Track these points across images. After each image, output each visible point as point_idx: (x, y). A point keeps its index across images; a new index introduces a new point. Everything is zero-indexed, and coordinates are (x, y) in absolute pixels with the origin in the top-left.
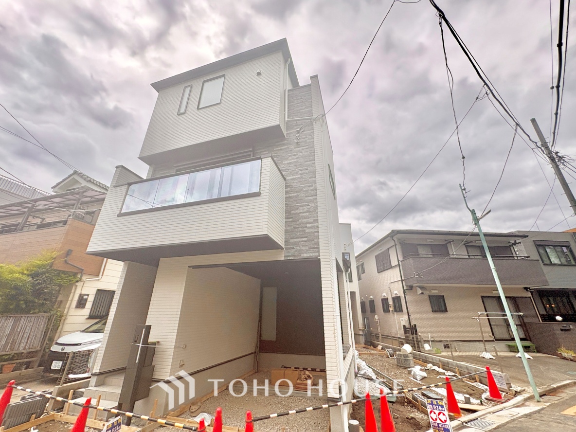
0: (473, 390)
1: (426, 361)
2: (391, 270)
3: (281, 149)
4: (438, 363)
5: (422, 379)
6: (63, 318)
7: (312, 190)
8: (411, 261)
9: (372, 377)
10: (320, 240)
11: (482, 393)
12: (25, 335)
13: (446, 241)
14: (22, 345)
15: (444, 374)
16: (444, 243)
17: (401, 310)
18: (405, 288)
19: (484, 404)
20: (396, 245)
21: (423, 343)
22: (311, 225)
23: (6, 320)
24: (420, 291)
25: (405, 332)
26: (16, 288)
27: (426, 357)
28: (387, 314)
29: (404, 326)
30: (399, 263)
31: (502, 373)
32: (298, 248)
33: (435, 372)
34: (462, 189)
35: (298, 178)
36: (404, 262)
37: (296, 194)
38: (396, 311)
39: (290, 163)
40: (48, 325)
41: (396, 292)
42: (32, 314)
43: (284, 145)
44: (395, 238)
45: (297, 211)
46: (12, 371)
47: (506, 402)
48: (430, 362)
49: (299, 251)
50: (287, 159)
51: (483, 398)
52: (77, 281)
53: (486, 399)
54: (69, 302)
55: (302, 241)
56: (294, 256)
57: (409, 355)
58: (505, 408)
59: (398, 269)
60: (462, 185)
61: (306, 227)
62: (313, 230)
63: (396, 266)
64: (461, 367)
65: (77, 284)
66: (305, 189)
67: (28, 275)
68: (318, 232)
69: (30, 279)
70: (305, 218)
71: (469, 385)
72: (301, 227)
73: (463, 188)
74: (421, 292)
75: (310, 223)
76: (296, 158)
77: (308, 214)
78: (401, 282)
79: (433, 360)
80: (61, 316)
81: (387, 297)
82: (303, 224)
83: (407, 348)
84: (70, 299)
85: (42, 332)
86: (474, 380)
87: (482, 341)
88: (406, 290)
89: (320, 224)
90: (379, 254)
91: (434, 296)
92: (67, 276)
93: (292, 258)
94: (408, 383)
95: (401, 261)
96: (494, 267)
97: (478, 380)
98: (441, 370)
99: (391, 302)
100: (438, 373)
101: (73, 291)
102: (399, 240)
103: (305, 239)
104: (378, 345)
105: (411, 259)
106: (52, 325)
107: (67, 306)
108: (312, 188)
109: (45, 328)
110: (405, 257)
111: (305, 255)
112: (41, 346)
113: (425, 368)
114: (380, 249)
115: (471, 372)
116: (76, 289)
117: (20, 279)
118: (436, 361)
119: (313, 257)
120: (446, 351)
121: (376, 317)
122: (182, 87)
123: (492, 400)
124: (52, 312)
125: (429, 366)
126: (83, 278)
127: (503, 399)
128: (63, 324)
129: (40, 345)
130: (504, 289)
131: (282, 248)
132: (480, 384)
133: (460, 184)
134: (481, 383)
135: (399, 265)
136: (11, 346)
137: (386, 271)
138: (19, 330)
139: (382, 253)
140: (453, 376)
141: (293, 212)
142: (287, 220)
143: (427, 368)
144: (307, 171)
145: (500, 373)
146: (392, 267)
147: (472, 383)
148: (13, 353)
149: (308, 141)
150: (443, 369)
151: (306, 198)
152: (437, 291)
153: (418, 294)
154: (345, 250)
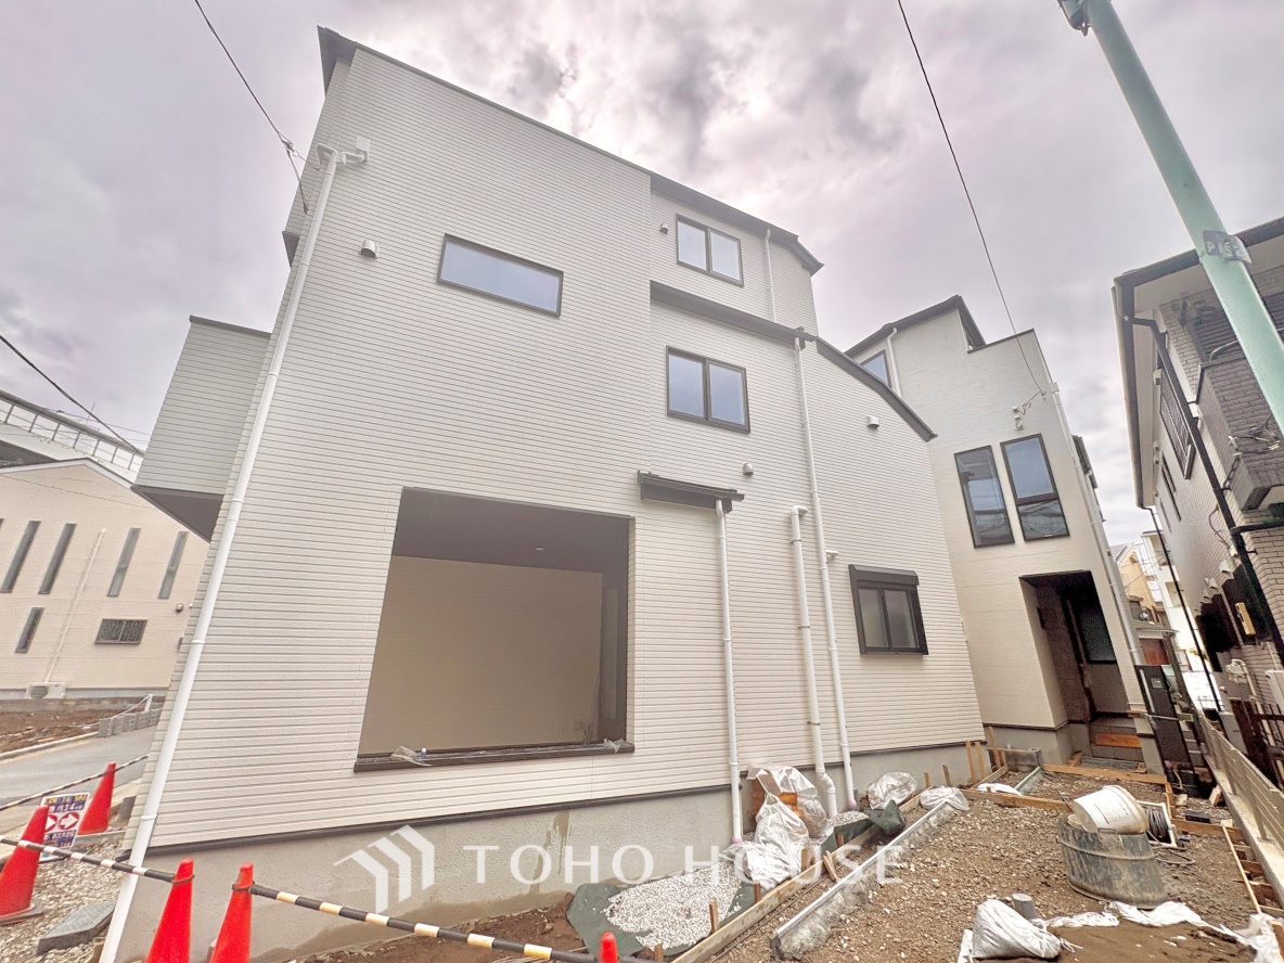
5: (994, 958)
20: (1162, 338)
36: (1203, 403)
44: (1149, 311)
104: (1216, 782)
121: (1233, 666)
154: (1021, 428)
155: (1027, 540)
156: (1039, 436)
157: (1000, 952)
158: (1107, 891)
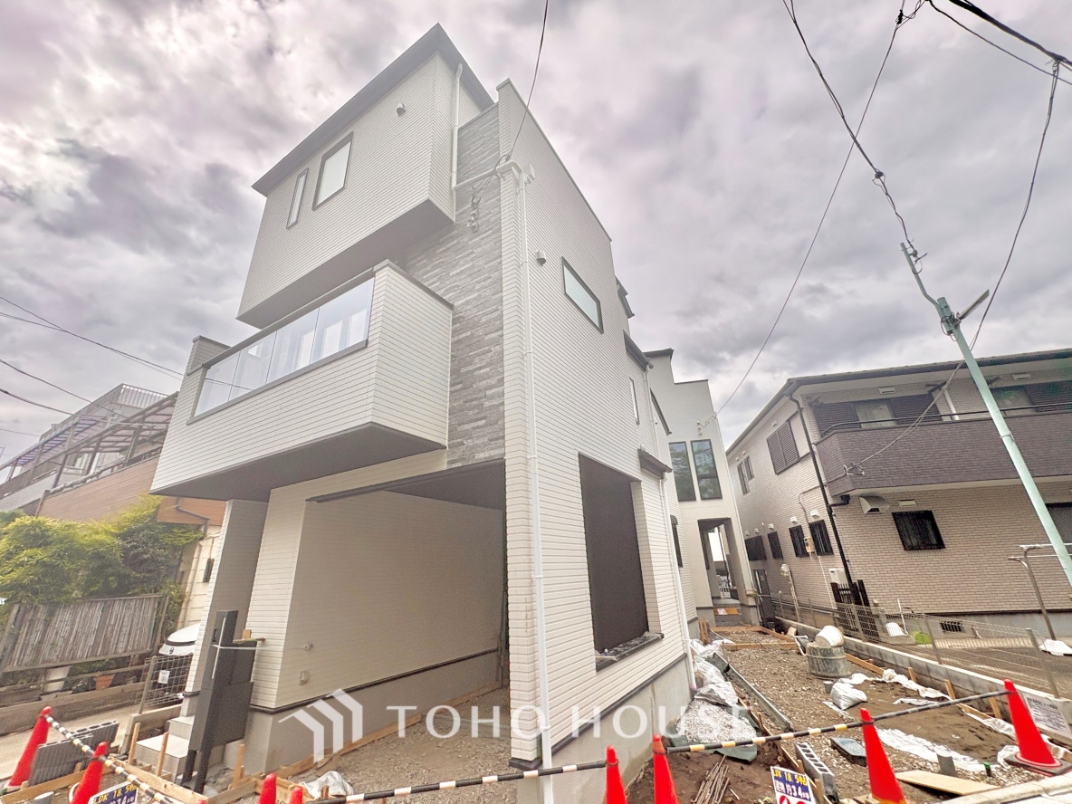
0: (981, 738)
1: (881, 663)
2: (799, 465)
3: (448, 249)
4: (906, 667)
5: (851, 707)
6: (186, 599)
7: (495, 319)
8: (834, 442)
9: (726, 702)
10: (506, 420)
11: (1003, 746)
12: (124, 629)
13: (929, 385)
14: (122, 646)
15: (917, 695)
16: (925, 392)
17: (829, 551)
18: (830, 502)
19: (999, 775)
20: (801, 410)
21: (884, 619)
22: (493, 391)
23: (90, 608)
24: (867, 507)
25: (838, 598)
26: (98, 556)
27: (880, 654)
28: (804, 559)
29: (834, 586)
30: (811, 448)
31: (1057, 696)
32: (469, 443)
33: (897, 688)
34: (908, 256)
35: (475, 298)
36: (821, 446)
37: (469, 333)
38: (818, 551)
39: (462, 272)
40: (158, 612)
41: (814, 512)
42: (129, 596)
43: (452, 238)
44: (797, 396)
45: (470, 368)
46: (110, 686)
47: (1062, 773)
48: (891, 666)
49: (472, 448)
50: (456, 265)
51: (1000, 759)
52: (202, 539)
53: (1009, 762)
54: (192, 572)
55: (478, 427)
56: (464, 459)
57: (834, 650)
58: (1047, 791)
59: (811, 462)
60: (907, 245)
61: (485, 396)
62: (495, 402)
63: (807, 455)
64: (957, 679)
65: (201, 543)
66: (484, 320)
67: (116, 535)
68: (503, 404)
69: (118, 542)
70: (483, 378)
71: (973, 724)
72: (476, 399)
73: (910, 251)
74: (870, 508)
75: (491, 387)
76: (472, 260)
77: (488, 369)
78: (820, 490)
79: (896, 661)
80: (182, 597)
81: (799, 524)
82: (480, 391)
83: (831, 635)
84: (193, 568)
85: (151, 623)
86: (986, 709)
87: (1039, 612)
88: (834, 505)
89: (507, 388)
90: (774, 436)
91: (907, 514)
92: (183, 530)
93: (460, 465)
94: (814, 714)
95: (816, 444)
96: (1009, 432)
97: (996, 711)
98: (912, 685)
99: (808, 535)
100: (906, 692)
101: (196, 556)
102: (808, 398)
103: (483, 422)
104: (790, 626)
105: (834, 437)
106: (164, 612)
107: (190, 581)
108: (498, 313)
109: (155, 617)
110: (824, 433)
111: (481, 456)
112: (152, 646)
113: (878, 679)
114: (773, 424)
115: (977, 691)
116: (200, 551)
117: (102, 543)
118: (902, 662)
119: (496, 458)
120: (945, 638)
121: (784, 568)
122: (295, 177)
123: (1026, 767)
124: (162, 591)
125: (888, 674)
126: (208, 532)
127: (1058, 763)
128: (186, 609)
129: (149, 644)
130: (1040, 487)
131: (445, 447)
132: (1002, 722)
133: (903, 245)
134: (1005, 720)
135: (812, 452)
136: (104, 647)
137: (791, 470)
138: (112, 623)
139: (778, 431)
140: (938, 699)
141: (463, 370)
142: (454, 388)
143: (881, 680)
144: (489, 281)
145: (1051, 697)
146: (800, 460)
147: (985, 718)
148: (107, 658)
149: (491, 220)
150: (919, 682)
151: (487, 338)
152: (913, 503)
153: (866, 512)
154: (701, 434)
155: (703, 499)
156: (709, 440)
157: (851, 704)
158: (835, 675)
